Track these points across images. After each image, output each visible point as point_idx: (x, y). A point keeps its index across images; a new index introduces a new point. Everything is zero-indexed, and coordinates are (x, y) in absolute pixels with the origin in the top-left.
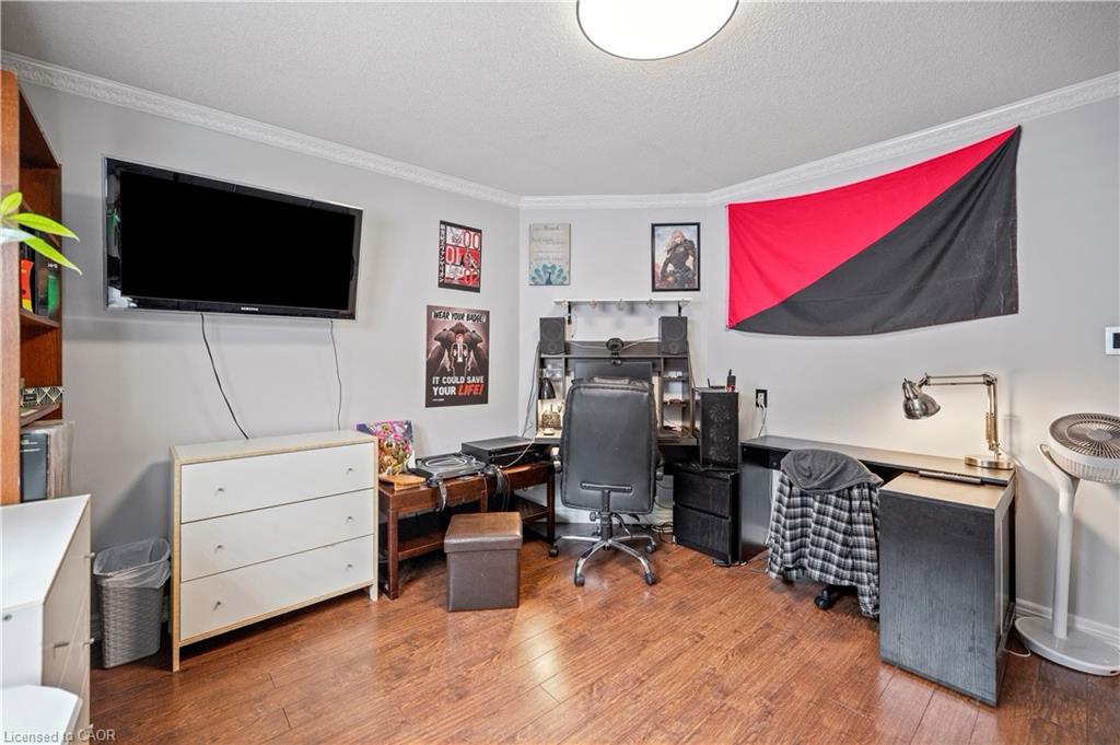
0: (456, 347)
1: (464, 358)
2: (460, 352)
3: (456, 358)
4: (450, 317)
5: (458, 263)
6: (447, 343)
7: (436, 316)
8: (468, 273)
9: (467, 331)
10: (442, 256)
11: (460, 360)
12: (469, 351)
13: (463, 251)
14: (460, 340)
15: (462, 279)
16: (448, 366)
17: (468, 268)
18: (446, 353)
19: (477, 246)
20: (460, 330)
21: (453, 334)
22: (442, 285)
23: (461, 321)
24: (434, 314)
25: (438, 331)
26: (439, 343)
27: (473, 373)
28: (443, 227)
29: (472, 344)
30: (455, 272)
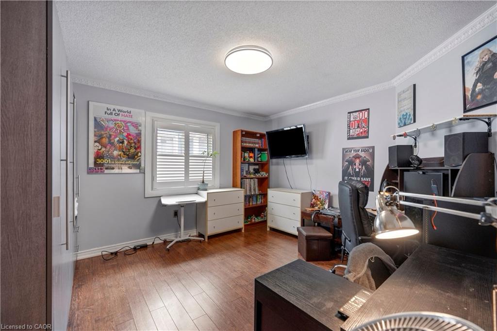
0: (355, 164)
1: (359, 169)
2: (357, 166)
3: (355, 169)
4: (352, 152)
5: (356, 128)
6: (351, 163)
7: (346, 152)
8: (361, 130)
9: (361, 157)
10: (349, 127)
11: (357, 170)
12: (362, 166)
13: (358, 121)
14: (357, 161)
15: (359, 134)
16: (351, 172)
17: (361, 128)
18: (351, 167)
19: (366, 117)
20: (357, 157)
21: (354, 159)
22: (349, 139)
23: (358, 153)
24: (345, 151)
25: (347, 158)
26: (347, 163)
27: (365, 176)
28: (349, 114)
29: (364, 163)
30: (354, 132)
